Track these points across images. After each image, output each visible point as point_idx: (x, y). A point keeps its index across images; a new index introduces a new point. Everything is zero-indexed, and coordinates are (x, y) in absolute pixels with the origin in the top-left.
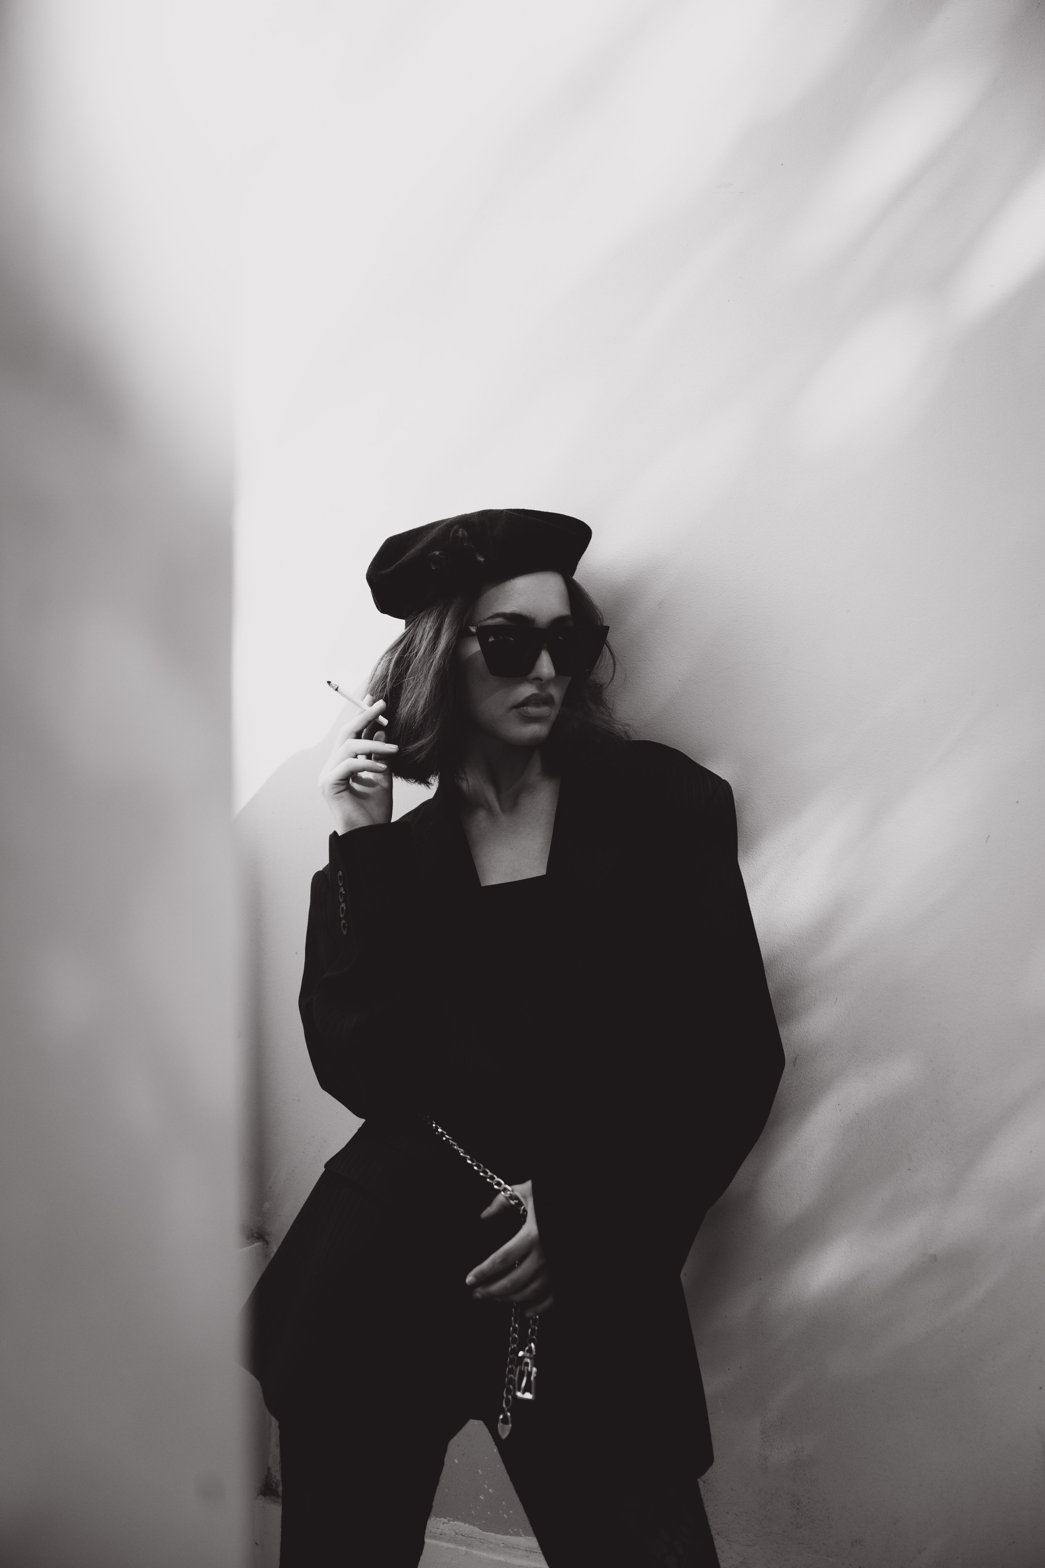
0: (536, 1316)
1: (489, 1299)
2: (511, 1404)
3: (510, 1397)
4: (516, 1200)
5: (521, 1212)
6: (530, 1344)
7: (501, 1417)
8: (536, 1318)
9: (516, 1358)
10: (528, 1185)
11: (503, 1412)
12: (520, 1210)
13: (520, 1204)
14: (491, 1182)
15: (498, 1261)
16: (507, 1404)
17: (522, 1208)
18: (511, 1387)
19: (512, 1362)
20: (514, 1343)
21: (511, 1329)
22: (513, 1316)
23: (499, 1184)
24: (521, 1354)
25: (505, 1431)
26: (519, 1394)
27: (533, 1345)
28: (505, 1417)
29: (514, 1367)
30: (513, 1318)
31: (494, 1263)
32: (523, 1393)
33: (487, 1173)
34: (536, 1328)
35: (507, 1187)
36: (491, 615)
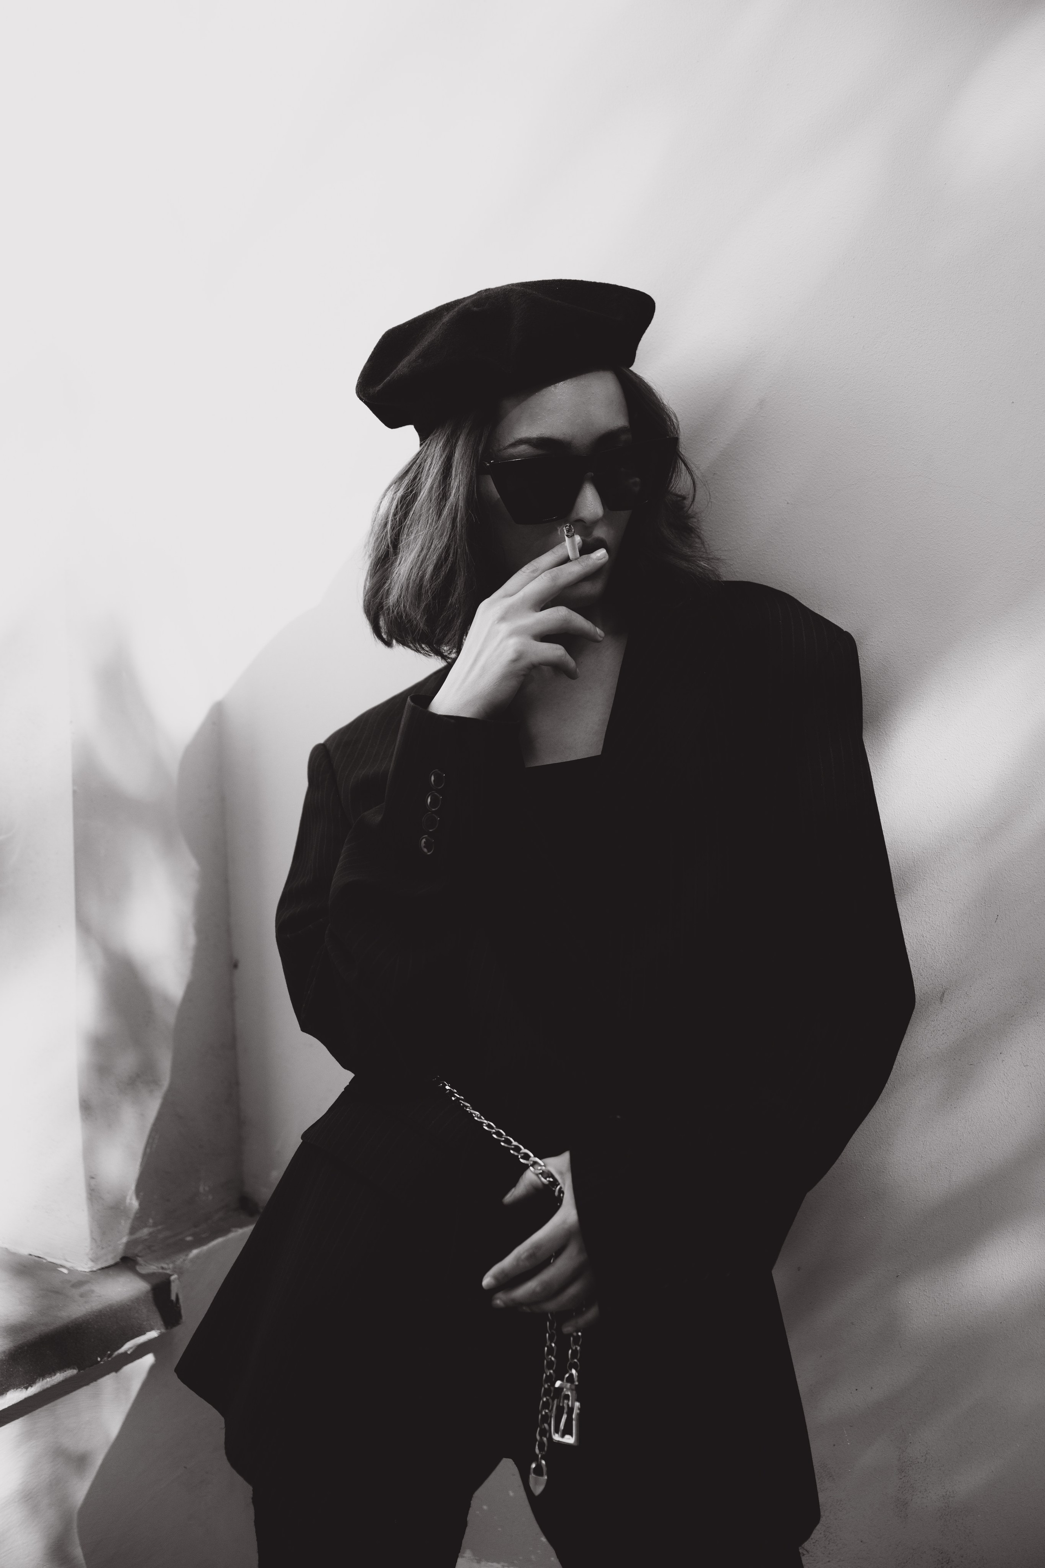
0: (577, 1333)
1: (514, 1307)
2: (546, 1449)
3: (545, 1439)
4: (549, 1177)
5: (556, 1194)
6: (571, 1370)
7: (534, 1466)
8: (579, 1335)
9: (552, 1388)
10: (565, 1158)
11: (535, 1458)
12: (555, 1191)
13: (555, 1183)
14: (516, 1154)
15: (523, 1257)
16: (541, 1449)
17: (558, 1187)
18: (546, 1425)
19: (547, 1393)
20: (550, 1368)
21: (546, 1349)
22: (548, 1332)
23: (526, 1157)
24: (558, 1384)
25: (539, 1486)
26: (557, 1437)
27: (574, 1371)
28: (539, 1466)
29: (550, 1401)
30: (547, 1335)
31: (518, 1259)
32: (563, 1436)
33: (511, 1142)
34: (578, 1348)
35: (537, 1159)
36: (512, 441)
